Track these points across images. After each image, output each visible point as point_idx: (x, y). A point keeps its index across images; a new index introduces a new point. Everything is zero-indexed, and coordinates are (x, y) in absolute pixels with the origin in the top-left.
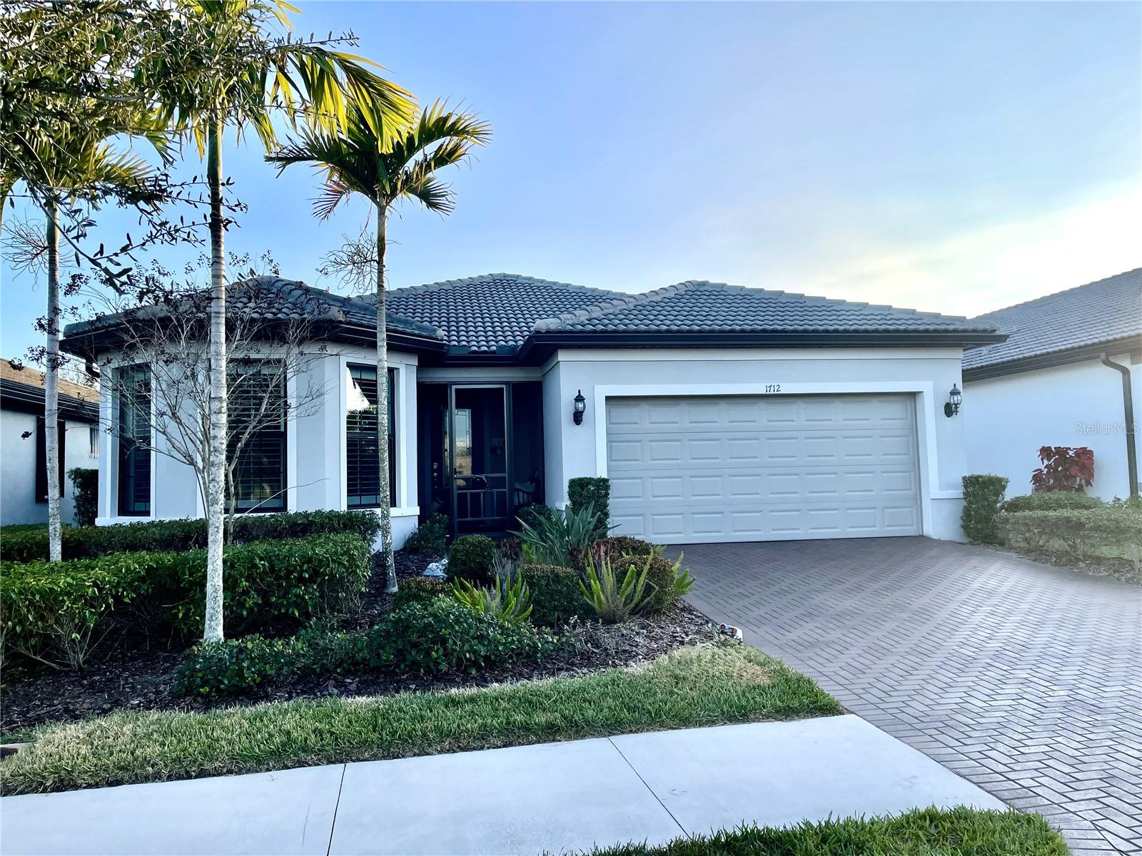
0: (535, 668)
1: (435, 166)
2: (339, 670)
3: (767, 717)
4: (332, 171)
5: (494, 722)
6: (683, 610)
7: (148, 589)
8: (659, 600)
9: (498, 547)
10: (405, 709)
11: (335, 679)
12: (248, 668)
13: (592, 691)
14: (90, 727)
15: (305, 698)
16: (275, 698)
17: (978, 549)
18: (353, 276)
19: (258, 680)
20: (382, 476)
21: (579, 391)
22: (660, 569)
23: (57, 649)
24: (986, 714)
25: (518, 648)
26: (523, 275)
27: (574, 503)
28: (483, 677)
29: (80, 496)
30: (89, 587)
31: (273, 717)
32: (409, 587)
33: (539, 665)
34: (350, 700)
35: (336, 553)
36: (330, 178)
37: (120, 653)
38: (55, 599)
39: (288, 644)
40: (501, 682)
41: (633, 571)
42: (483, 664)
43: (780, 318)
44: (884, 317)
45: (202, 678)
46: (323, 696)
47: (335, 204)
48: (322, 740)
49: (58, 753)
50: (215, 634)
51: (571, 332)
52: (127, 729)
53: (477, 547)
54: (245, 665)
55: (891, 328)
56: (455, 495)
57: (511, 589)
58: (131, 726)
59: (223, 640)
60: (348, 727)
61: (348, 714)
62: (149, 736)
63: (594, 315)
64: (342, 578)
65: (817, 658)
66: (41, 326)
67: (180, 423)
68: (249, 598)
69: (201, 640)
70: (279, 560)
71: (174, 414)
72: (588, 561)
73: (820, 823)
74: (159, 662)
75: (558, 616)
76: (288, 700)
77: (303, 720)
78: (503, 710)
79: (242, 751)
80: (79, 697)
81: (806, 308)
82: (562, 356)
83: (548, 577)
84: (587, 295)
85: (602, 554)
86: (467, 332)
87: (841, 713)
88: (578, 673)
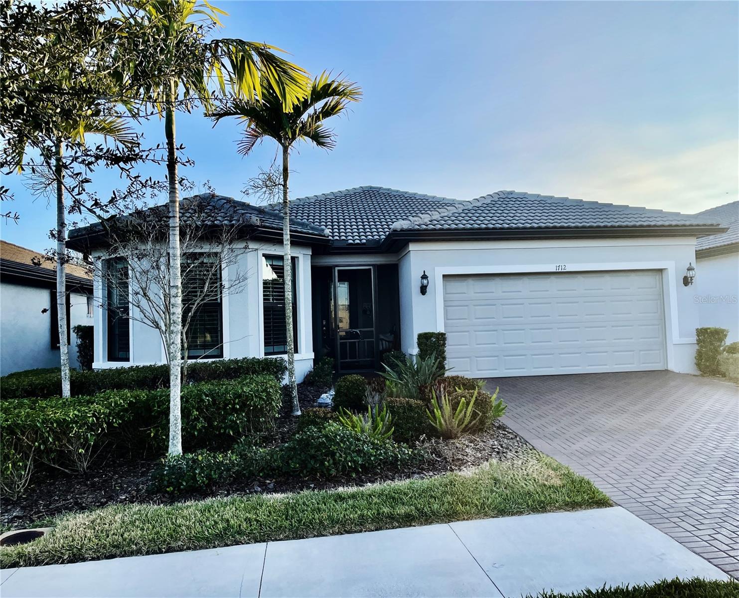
0: (396, 472)
1: (323, 117)
2: (261, 474)
3: (559, 508)
4: (250, 122)
5: (369, 514)
6: (499, 428)
7: (130, 417)
8: (482, 422)
9: (369, 384)
10: (307, 503)
11: (259, 480)
12: (200, 474)
13: (436, 490)
14: (93, 516)
15: (238, 494)
16: (218, 495)
17: (706, 380)
18: (266, 195)
19: (207, 482)
20: (288, 335)
21: (424, 272)
22: (482, 401)
23: (69, 460)
24: (714, 506)
25: (384, 458)
26: (384, 187)
27: (421, 350)
28: (360, 478)
29: (82, 344)
30: (90, 417)
31: (217, 509)
32: (308, 415)
33: (400, 470)
34: (269, 496)
35: (258, 390)
36: (249, 126)
37: (112, 461)
38: (67, 426)
39: (226, 456)
40: (373, 482)
41: (464, 403)
42: (360, 470)
43: (566, 218)
44: (640, 216)
45: (168, 481)
46: (251, 493)
47: (253, 144)
48: (251, 526)
49: (71, 536)
50: (176, 449)
51: (418, 230)
52: (118, 517)
53: (354, 383)
54: (197, 472)
55: (645, 224)
56: (339, 343)
57: (379, 415)
58: (120, 515)
59: (182, 454)
60: (268, 516)
61: (268, 507)
62: (133, 523)
63: (434, 217)
64: (262, 408)
65: (594, 464)
66: (53, 235)
67: (149, 300)
68: (199, 423)
69: (167, 454)
70: (219, 396)
71: (145, 294)
72: (432, 395)
73: (597, 590)
74: (138, 468)
75: (412, 434)
76: (227, 496)
77: (238, 511)
78: (375, 504)
79: (197, 534)
80: (85, 494)
81: (584, 210)
82: (412, 247)
83: (404, 406)
84: (429, 201)
85: (442, 389)
86: (345, 230)
87: (611, 506)
88: (426, 476)
